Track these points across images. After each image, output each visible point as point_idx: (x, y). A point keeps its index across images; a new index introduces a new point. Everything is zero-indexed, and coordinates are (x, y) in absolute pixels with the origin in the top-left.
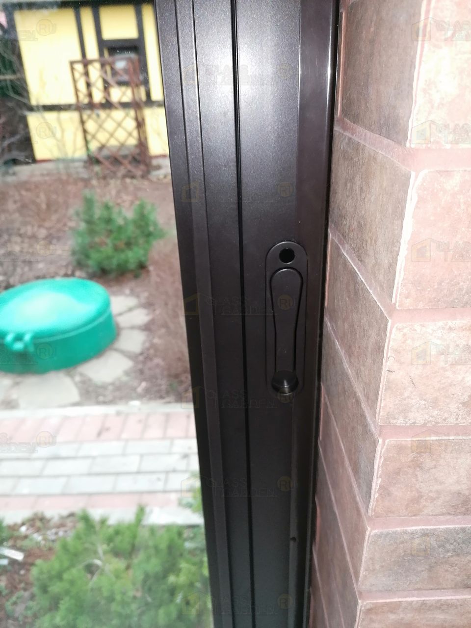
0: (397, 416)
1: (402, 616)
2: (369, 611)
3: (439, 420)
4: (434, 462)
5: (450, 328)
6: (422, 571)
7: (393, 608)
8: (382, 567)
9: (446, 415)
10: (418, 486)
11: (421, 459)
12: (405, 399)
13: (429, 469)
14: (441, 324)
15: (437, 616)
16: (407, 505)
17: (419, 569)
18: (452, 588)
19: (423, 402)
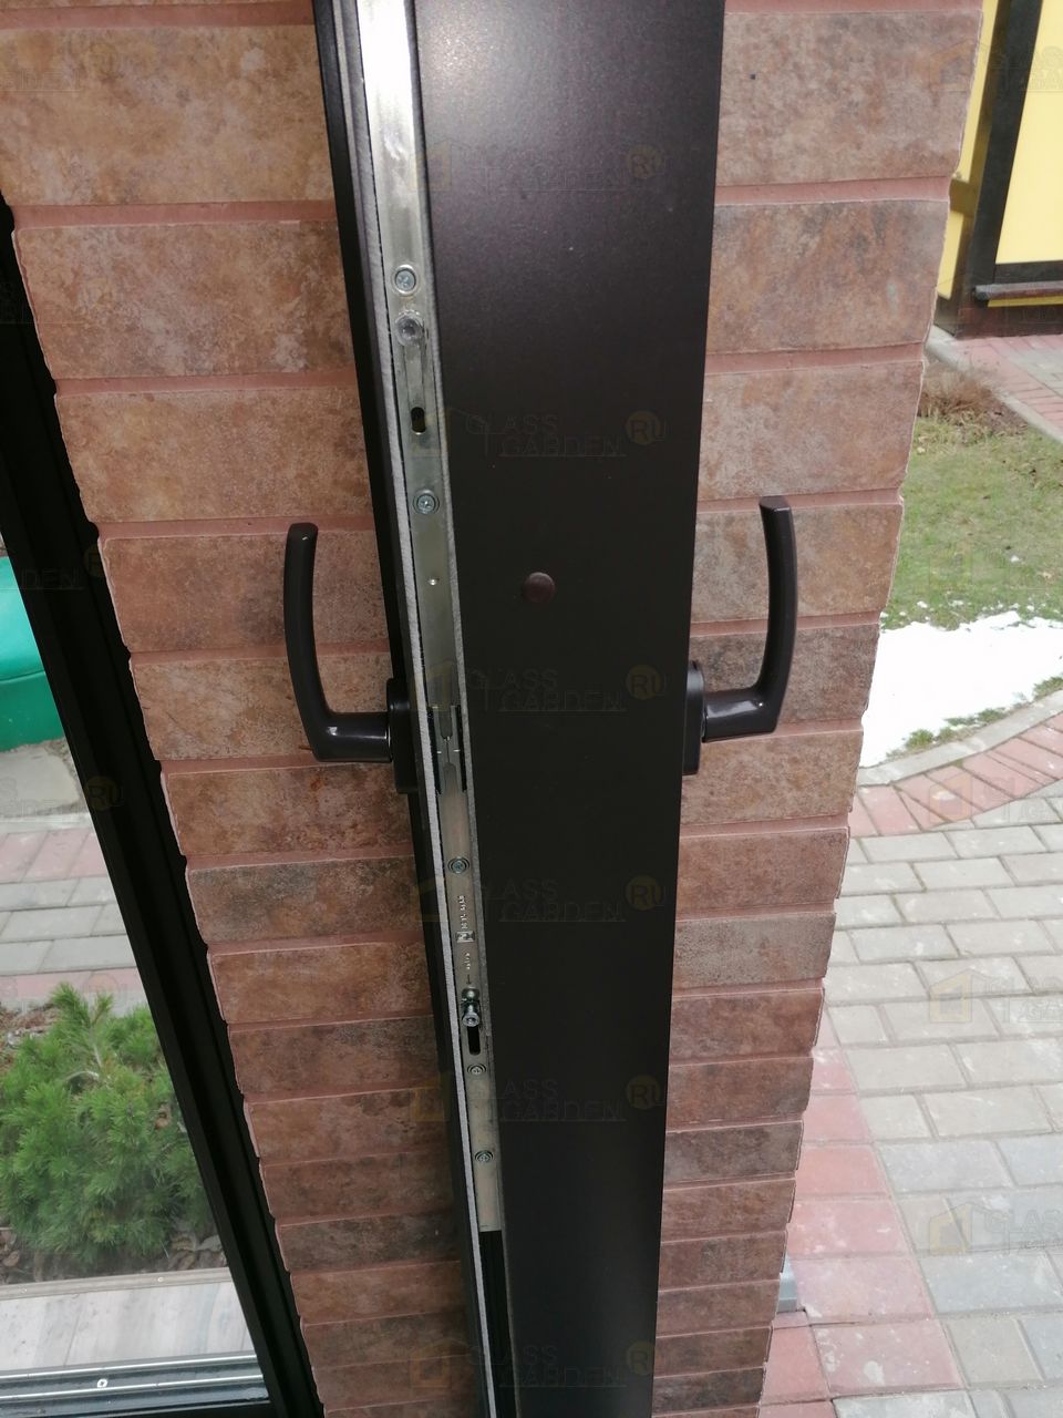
0: (168, 750)
1: (261, 972)
2: (221, 966)
3: (212, 754)
4: (223, 796)
5: (186, 668)
6: (261, 916)
7: (248, 961)
8: (216, 912)
9: (216, 748)
10: (217, 821)
11: (209, 793)
12: (169, 734)
13: (222, 803)
14: (176, 663)
15: (301, 972)
16: (215, 841)
17: (257, 913)
18: (303, 937)
19: (189, 737)
